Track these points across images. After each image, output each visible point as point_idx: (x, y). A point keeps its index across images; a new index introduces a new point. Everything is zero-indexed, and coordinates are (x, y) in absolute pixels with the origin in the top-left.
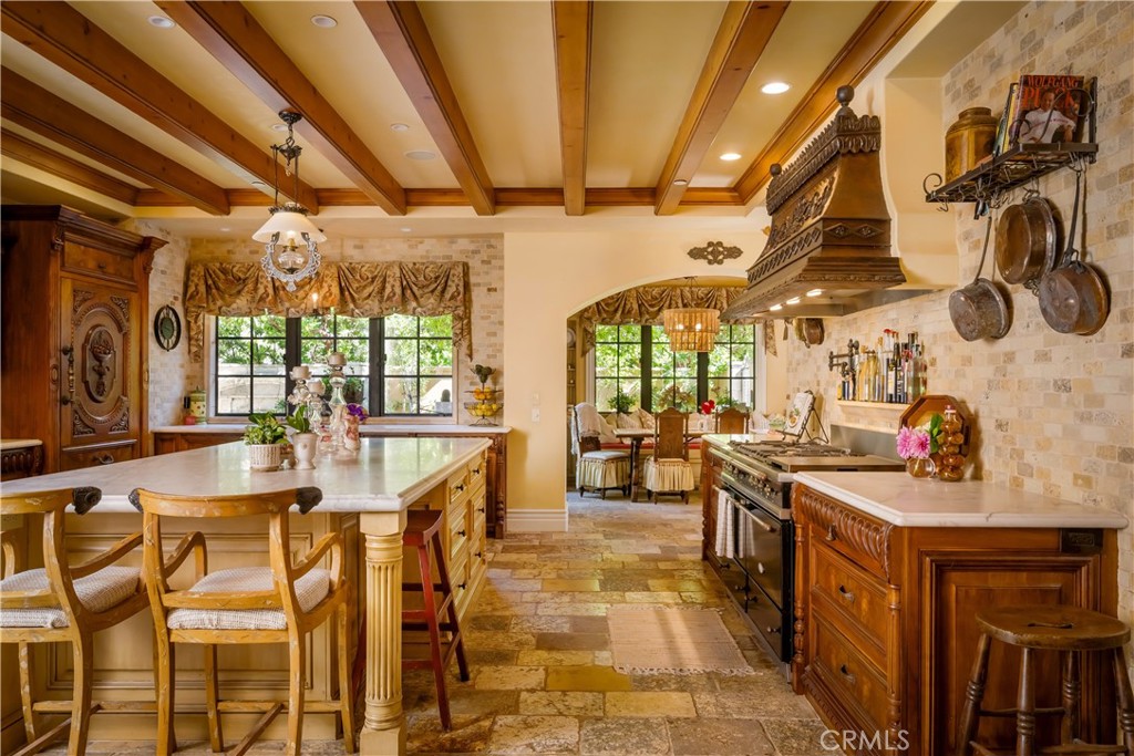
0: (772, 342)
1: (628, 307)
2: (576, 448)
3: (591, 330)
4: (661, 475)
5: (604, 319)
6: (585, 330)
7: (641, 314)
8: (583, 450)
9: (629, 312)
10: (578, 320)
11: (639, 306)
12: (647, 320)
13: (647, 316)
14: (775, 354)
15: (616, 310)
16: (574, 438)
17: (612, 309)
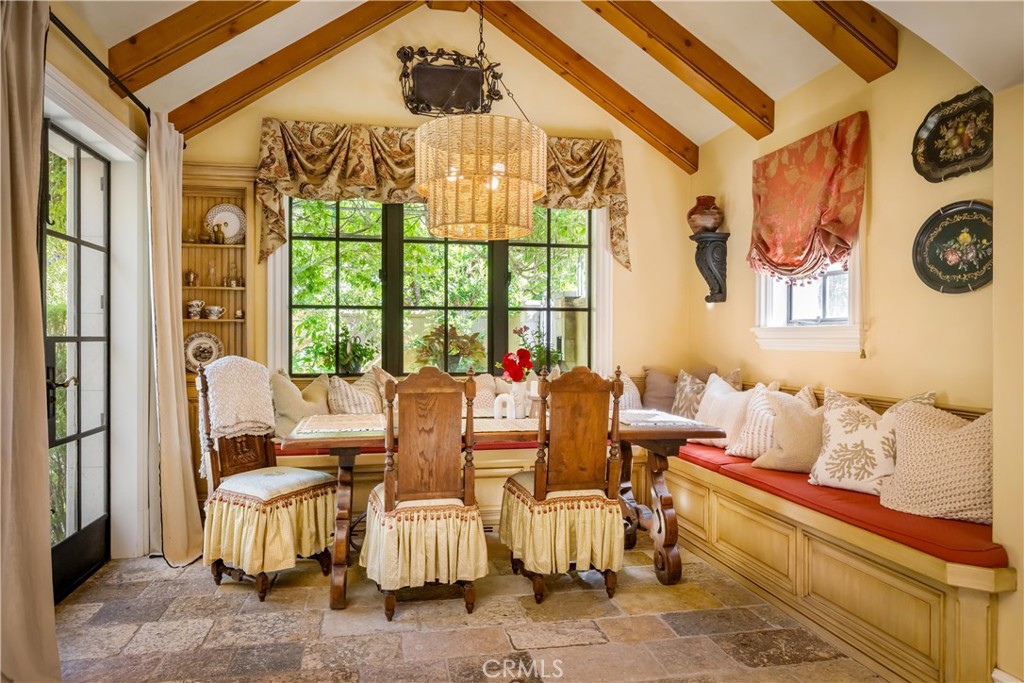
0: (622, 243)
1: (353, 163)
2: (206, 469)
3: (275, 208)
4: (404, 545)
5: (303, 185)
6: (266, 209)
7: (379, 180)
8: (220, 474)
9: (355, 173)
10: (250, 188)
11: (376, 162)
12: (391, 191)
13: (391, 184)
14: (627, 265)
15: (328, 171)
16: (203, 444)
17: (320, 167)
